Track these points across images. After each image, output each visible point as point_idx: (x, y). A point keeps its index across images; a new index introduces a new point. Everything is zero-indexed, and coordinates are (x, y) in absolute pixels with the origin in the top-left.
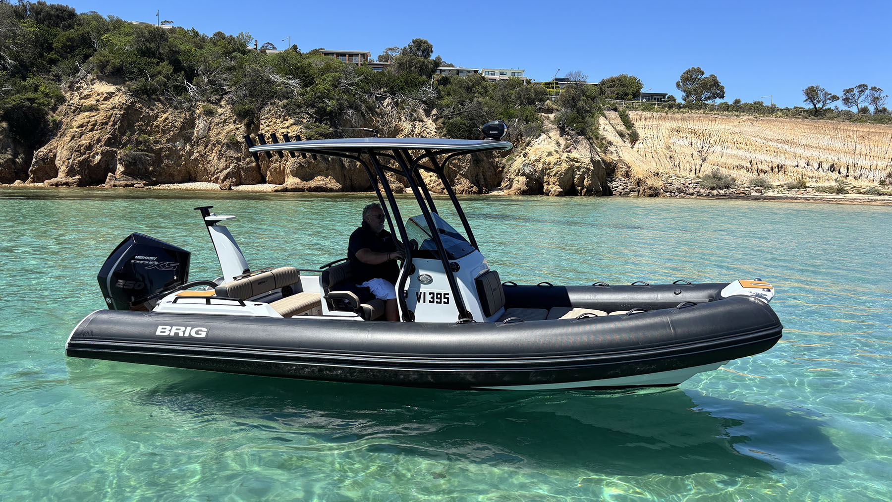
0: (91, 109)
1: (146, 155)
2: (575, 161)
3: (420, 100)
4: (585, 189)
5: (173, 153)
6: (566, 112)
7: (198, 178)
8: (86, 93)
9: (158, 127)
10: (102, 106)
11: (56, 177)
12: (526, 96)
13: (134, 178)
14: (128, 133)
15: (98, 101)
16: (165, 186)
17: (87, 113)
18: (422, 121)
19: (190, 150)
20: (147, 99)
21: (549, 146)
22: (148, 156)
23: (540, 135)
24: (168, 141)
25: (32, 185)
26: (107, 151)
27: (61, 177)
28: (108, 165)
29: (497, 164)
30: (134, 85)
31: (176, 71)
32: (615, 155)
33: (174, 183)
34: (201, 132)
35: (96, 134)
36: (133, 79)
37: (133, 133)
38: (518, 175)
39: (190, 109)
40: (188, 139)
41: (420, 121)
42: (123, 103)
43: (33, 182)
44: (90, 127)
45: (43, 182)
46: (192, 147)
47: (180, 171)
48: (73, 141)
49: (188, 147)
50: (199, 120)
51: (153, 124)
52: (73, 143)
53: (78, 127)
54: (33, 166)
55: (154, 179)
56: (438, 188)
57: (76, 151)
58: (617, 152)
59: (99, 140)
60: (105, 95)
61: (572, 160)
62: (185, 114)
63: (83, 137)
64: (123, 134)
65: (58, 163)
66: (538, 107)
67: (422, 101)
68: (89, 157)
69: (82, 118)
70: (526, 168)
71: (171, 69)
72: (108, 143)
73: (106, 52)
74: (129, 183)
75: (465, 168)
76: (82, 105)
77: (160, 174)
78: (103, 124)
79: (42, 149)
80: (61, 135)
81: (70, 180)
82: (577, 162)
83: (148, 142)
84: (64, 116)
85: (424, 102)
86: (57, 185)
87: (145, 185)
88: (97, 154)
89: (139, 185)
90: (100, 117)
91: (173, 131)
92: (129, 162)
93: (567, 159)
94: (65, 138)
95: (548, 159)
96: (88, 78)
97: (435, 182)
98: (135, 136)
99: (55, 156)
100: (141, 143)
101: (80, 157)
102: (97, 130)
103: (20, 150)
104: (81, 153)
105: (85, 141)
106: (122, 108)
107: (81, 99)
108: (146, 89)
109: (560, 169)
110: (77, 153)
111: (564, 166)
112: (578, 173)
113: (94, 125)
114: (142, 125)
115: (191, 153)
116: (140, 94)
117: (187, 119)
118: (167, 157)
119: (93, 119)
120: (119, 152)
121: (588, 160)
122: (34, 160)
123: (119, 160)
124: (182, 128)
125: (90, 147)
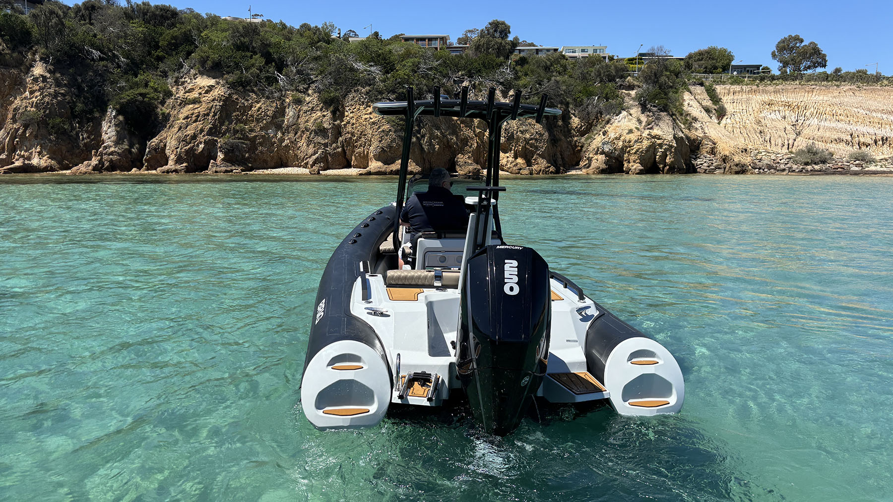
0: (195, 101)
1: (242, 143)
2: (656, 138)
3: (498, 81)
4: (668, 167)
5: (266, 140)
6: (648, 88)
7: (290, 163)
8: (190, 87)
9: (252, 116)
10: (204, 99)
11: (167, 165)
12: (607, 73)
13: (233, 165)
14: (227, 123)
15: (200, 94)
16: (260, 172)
17: (191, 106)
19: (281, 137)
20: (242, 90)
21: (630, 123)
22: (244, 143)
23: (620, 113)
24: (261, 129)
25: (146, 172)
26: (209, 140)
27: (171, 165)
28: (210, 153)
29: (575, 143)
30: (231, 78)
31: (267, 63)
32: (700, 131)
33: (267, 169)
34: (291, 120)
35: (199, 125)
36: (230, 73)
37: (231, 123)
38: (596, 154)
39: (280, 99)
40: (279, 127)
42: (222, 95)
43: (148, 170)
44: (194, 119)
45: (156, 169)
46: (283, 134)
47: (273, 157)
48: (180, 131)
49: (279, 135)
50: (288, 108)
51: (248, 114)
52: (180, 134)
53: (184, 119)
54: (147, 155)
55: (250, 165)
56: (514, 168)
57: (183, 141)
58: (702, 129)
59: (202, 131)
60: (207, 88)
61: (654, 137)
62: (276, 103)
63: (189, 127)
64: (222, 124)
65: (167, 151)
66: (619, 84)
67: (498, 82)
68: (194, 146)
69: (186, 110)
70: (605, 146)
71: (263, 60)
72: (210, 133)
73: (205, 48)
74: (229, 169)
75: (542, 148)
76: (186, 99)
77: (255, 160)
78: (205, 115)
79: (154, 140)
80: (170, 127)
81: (178, 167)
82: (659, 139)
83: (244, 130)
84: (172, 109)
85: (501, 83)
86: (168, 172)
87: (242, 170)
88: (201, 143)
89: (237, 171)
90: (202, 109)
91: (265, 119)
92: (228, 150)
93: (648, 137)
94: (173, 129)
95: (628, 137)
96: (191, 73)
97: (511, 163)
98: (233, 126)
99: (165, 145)
100: (238, 131)
101: (186, 146)
102: (200, 121)
103: (135, 141)
104: (187, 142)
105: (190, 131)
106: (221, 99)
107: (185, 93)
108: (241, 81)
109: (641, 146)
110: (184, 143)
111: (646, 143)
112: (660, 150)
113: (198, 116)
114: (238, 115)
115: (282, 140)
116: (236, 86)
117: (278, 108)
118: (261, 144)
119: (196, 111)
120: (219, 141)
121: (670, 137)
122: (147, 150)
123: (220, 148)
124: (274, 117)
125: (194, 137)
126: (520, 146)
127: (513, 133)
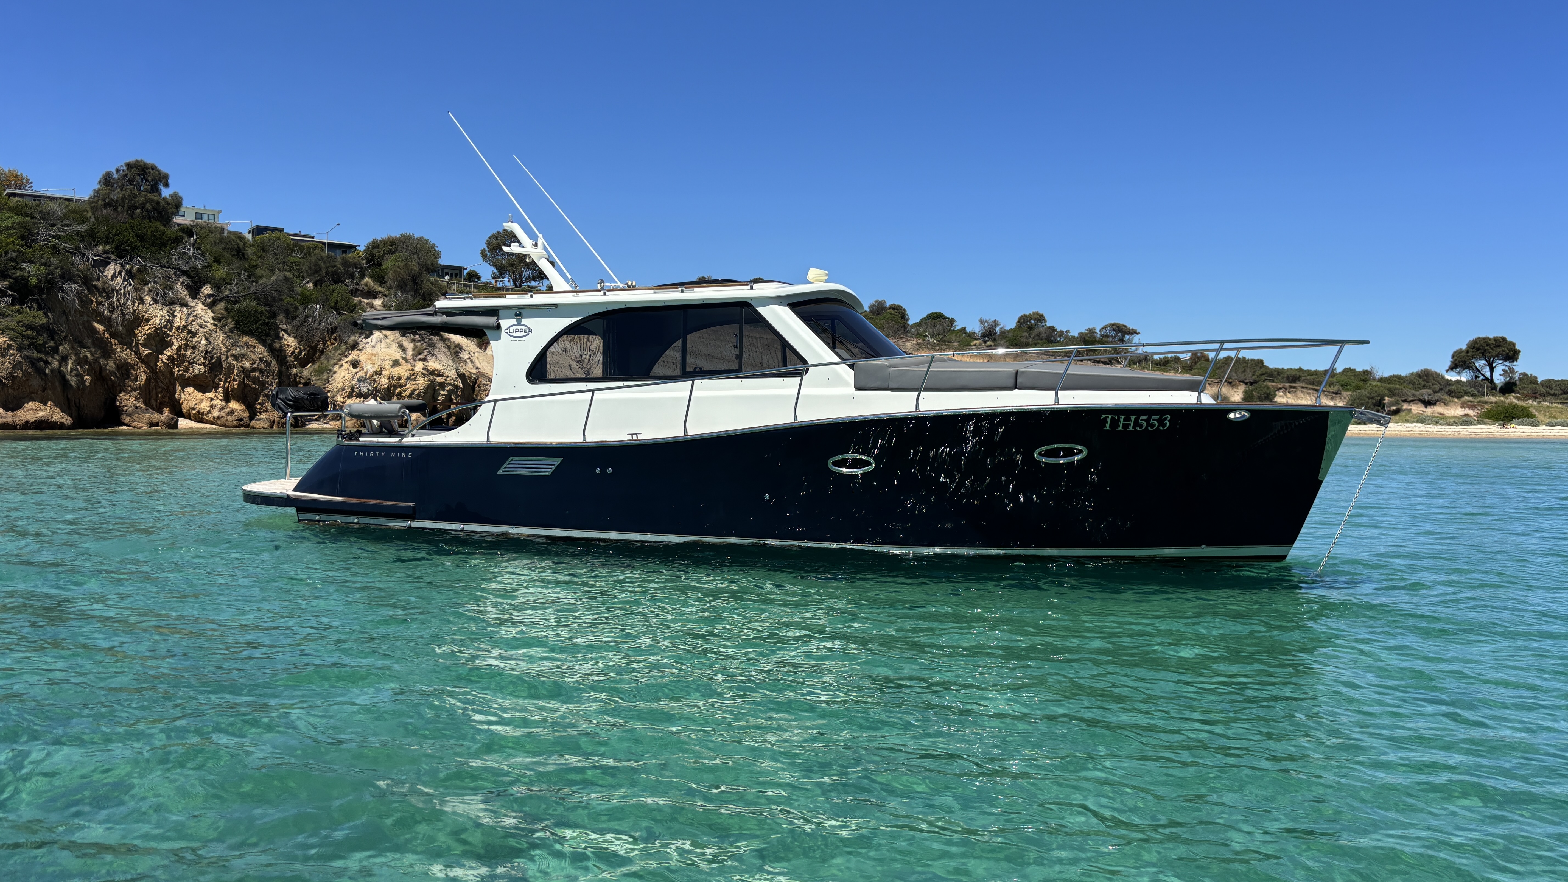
2: (435, 374)
3: (177, 269)
6: (406, 298)
12: (330, 269)
18: (186, 305)
21: (390, 351)
41: (182, 305)
61: (433, 372)
66: (351, 287)
67: (180, 270)
70: (362, 384)
82: (439, 375)
85: (185, 273)
93: (424, 372)
95: (396, 371)
112: (442, 392)
121: (453, 374)
126: (234, 380)
127: (219, 359)
